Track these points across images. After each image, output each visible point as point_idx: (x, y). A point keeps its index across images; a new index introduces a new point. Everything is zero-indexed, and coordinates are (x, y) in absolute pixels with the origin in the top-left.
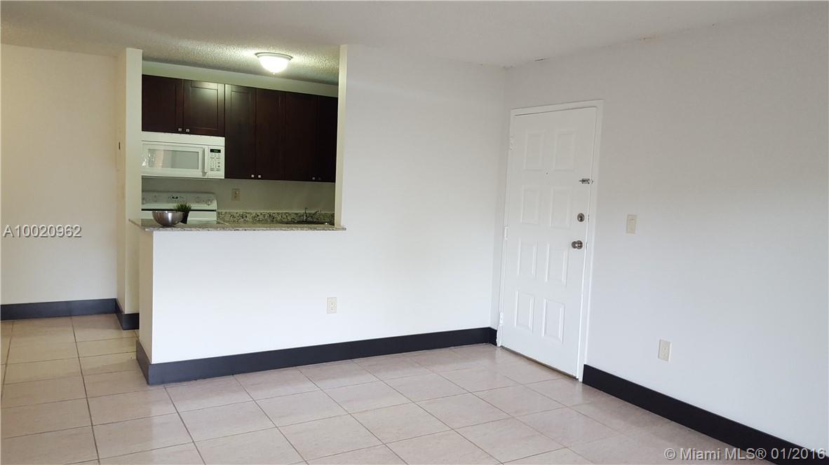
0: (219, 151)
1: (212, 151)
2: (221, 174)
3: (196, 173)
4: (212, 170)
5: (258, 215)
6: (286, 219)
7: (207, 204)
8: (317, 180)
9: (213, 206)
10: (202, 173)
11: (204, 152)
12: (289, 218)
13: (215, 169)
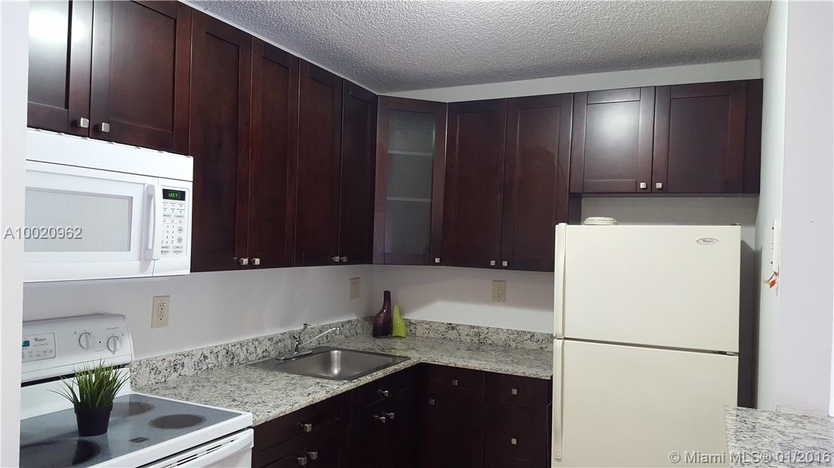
0: (181, 196)
1: (167, 194)
2: (182, 262)
3: (123, 264)
4: (164, 251)
5: (205, 357)
6: (254, 355)
7: (111, 350)
8: (341, 263)
9: (125, 352)
10: (139, 262)
11: (149, 197)
12: (259, 351)
13: (171, 250)
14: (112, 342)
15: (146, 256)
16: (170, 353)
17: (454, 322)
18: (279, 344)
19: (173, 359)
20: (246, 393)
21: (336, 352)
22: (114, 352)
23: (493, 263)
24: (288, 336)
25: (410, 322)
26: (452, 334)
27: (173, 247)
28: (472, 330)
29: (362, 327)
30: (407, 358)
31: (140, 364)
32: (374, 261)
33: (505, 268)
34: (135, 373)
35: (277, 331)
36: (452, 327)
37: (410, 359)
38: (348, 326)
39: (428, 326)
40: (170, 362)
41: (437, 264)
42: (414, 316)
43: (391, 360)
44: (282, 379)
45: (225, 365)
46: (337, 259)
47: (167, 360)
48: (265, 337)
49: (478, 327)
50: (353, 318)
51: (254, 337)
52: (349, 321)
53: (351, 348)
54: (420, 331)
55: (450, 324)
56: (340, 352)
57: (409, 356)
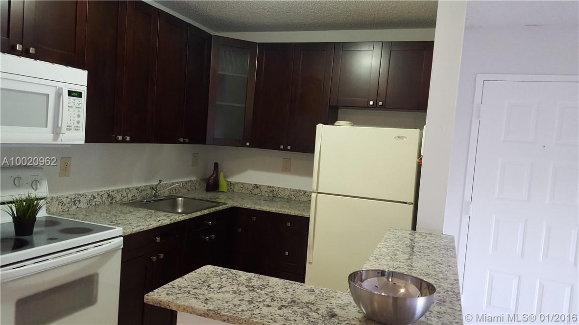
0: (79, 95)
1: (70, 93)
2: (78, 136)
3: (42, 135)
4: (69, 128)
5: (94, 197)
6: (126, 198)
7: (34, 189)
8: (184, 143)
9: (43, 191)
10: (52, 134)
11: (59, 94)
12: (130, 196)
13: (73, 128)
14: (34, 184)
15: (57, 131)
16: (71, 193)
17: (259, 183)
18: (143, 192)
19: (73, 197)
20: (120, 218)
21: (180, 199)
22: (36, 190)
23: (282, 147)
24: (149, 187)
25: (230, 183)
26: (256, 191)
27: (74, 127)
28: (269, 189)
29: (199, 184)
30: (225, 204)
31: (52, 199)
32: (207, 143)
33: (289, 150)
34: (49, 204)
35: (142, 184)
36: (256, 186)
37: (227, 204)
38: (190, 184)
39: (242, 186)
40: (71, 199)
41: (247, 146)
42: (233, 179)
43: (215, 204)
44: (143, 212)
45: (107, 203)
46: (181, 140)
47: (70, 197)
48: (134, 188)
49: (273, 187)
50: (194, 179)
51: (126, 187)
52: (190, 181)
53: (190, 197)
54: (236, 189)
55: (256, 185)
56: (183, 199)
57: (227, 202)
